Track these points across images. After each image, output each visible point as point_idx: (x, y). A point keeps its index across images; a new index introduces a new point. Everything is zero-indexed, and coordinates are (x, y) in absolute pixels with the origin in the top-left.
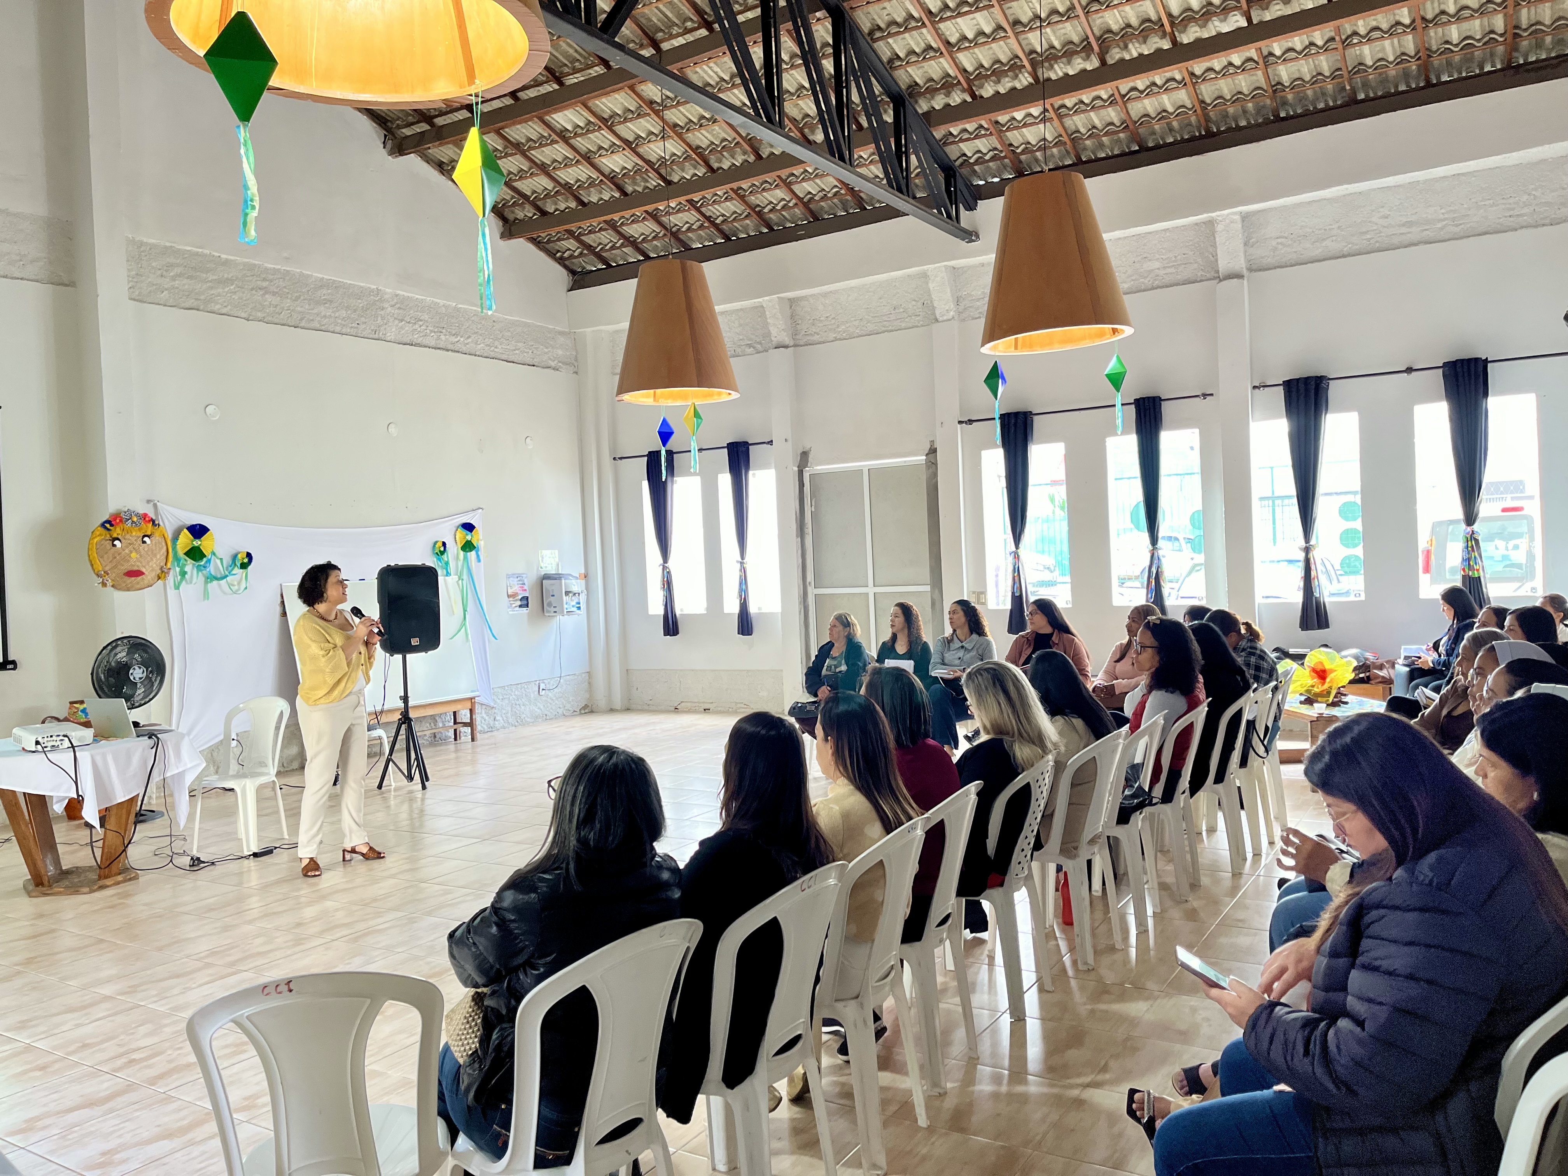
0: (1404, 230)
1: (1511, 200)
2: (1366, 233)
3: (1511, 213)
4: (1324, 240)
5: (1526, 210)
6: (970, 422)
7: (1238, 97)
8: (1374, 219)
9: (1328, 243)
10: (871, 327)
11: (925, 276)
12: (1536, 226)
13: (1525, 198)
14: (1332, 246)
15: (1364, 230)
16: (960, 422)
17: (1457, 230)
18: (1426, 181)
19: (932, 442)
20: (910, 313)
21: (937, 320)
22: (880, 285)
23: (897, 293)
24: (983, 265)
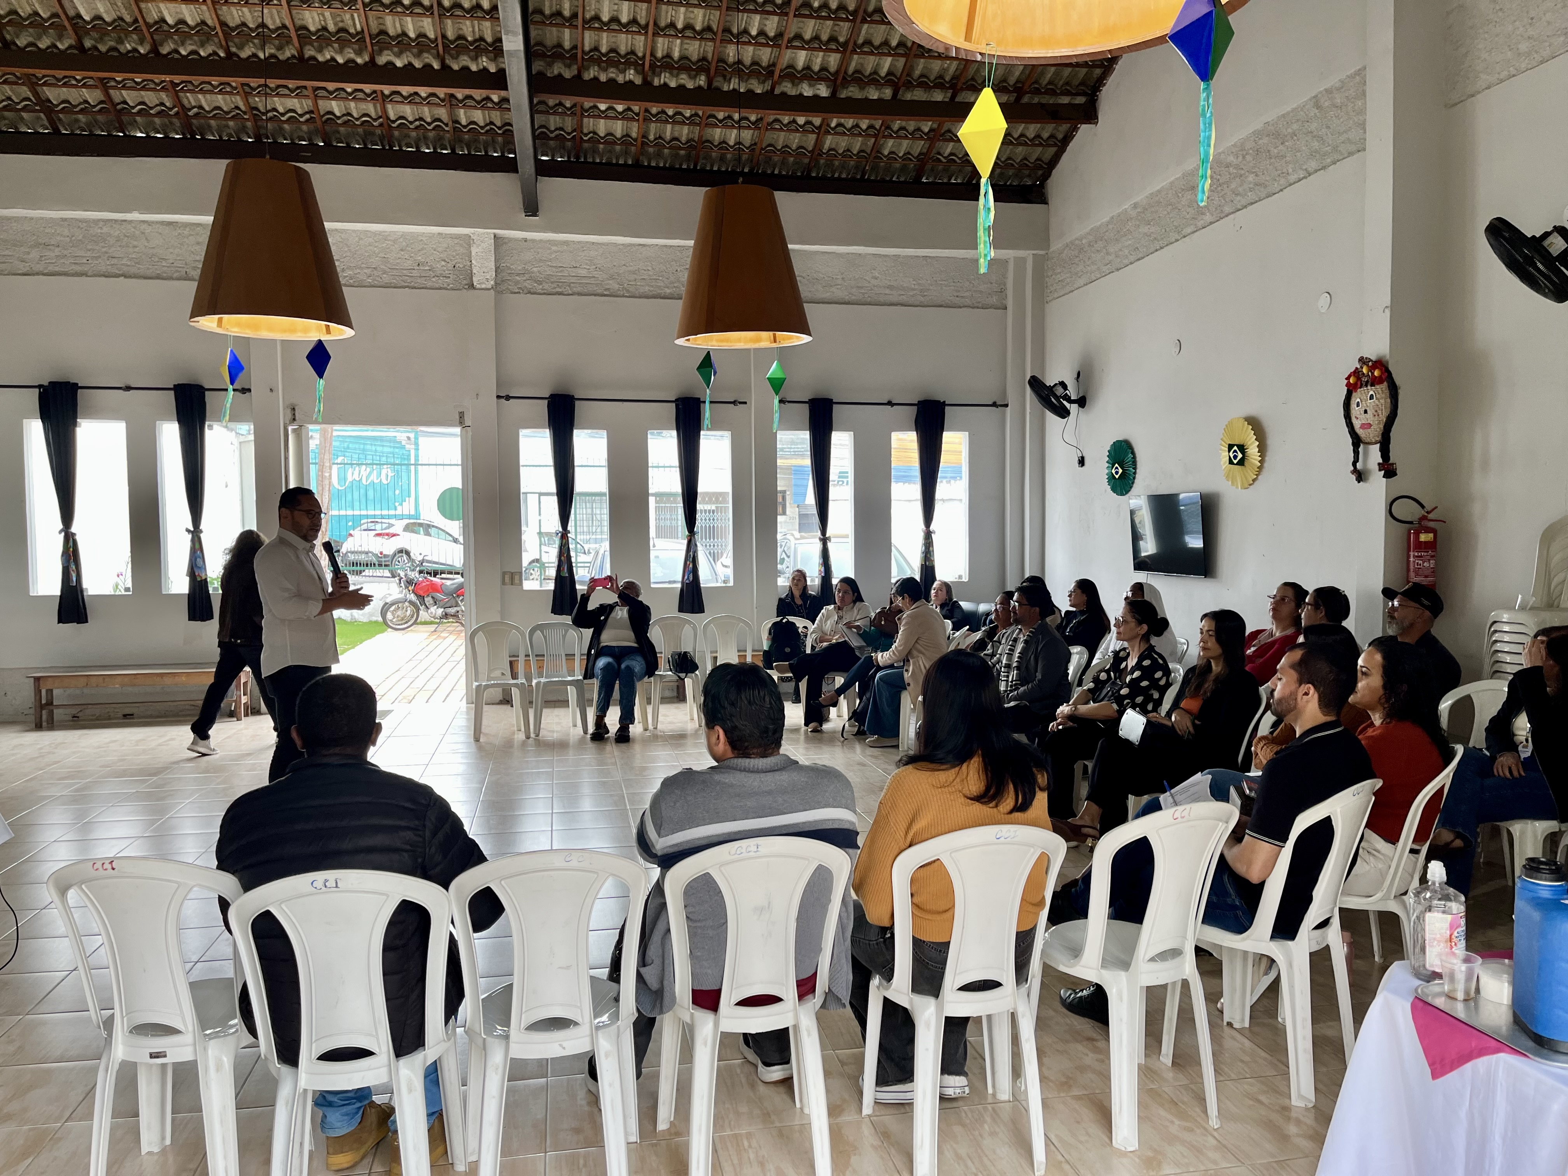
0: (887, 291)
1: (958, 285)
2: (862, 287)
4: (832, 286)
6: (508, 398)
7: (785, 150)
8: (868, 278)
9: (833, 289)
10: (386, 279)
11: (468, 241)
14: (838, 293)
15: (860, 285)
16: (497, 397)
17: (922, 299)
18: (906, 257)
19: (462, 414)
20: (438, 273)
21: (472, 286)
22: (404, 235)
23: (422, 249)
24: (526, 240)
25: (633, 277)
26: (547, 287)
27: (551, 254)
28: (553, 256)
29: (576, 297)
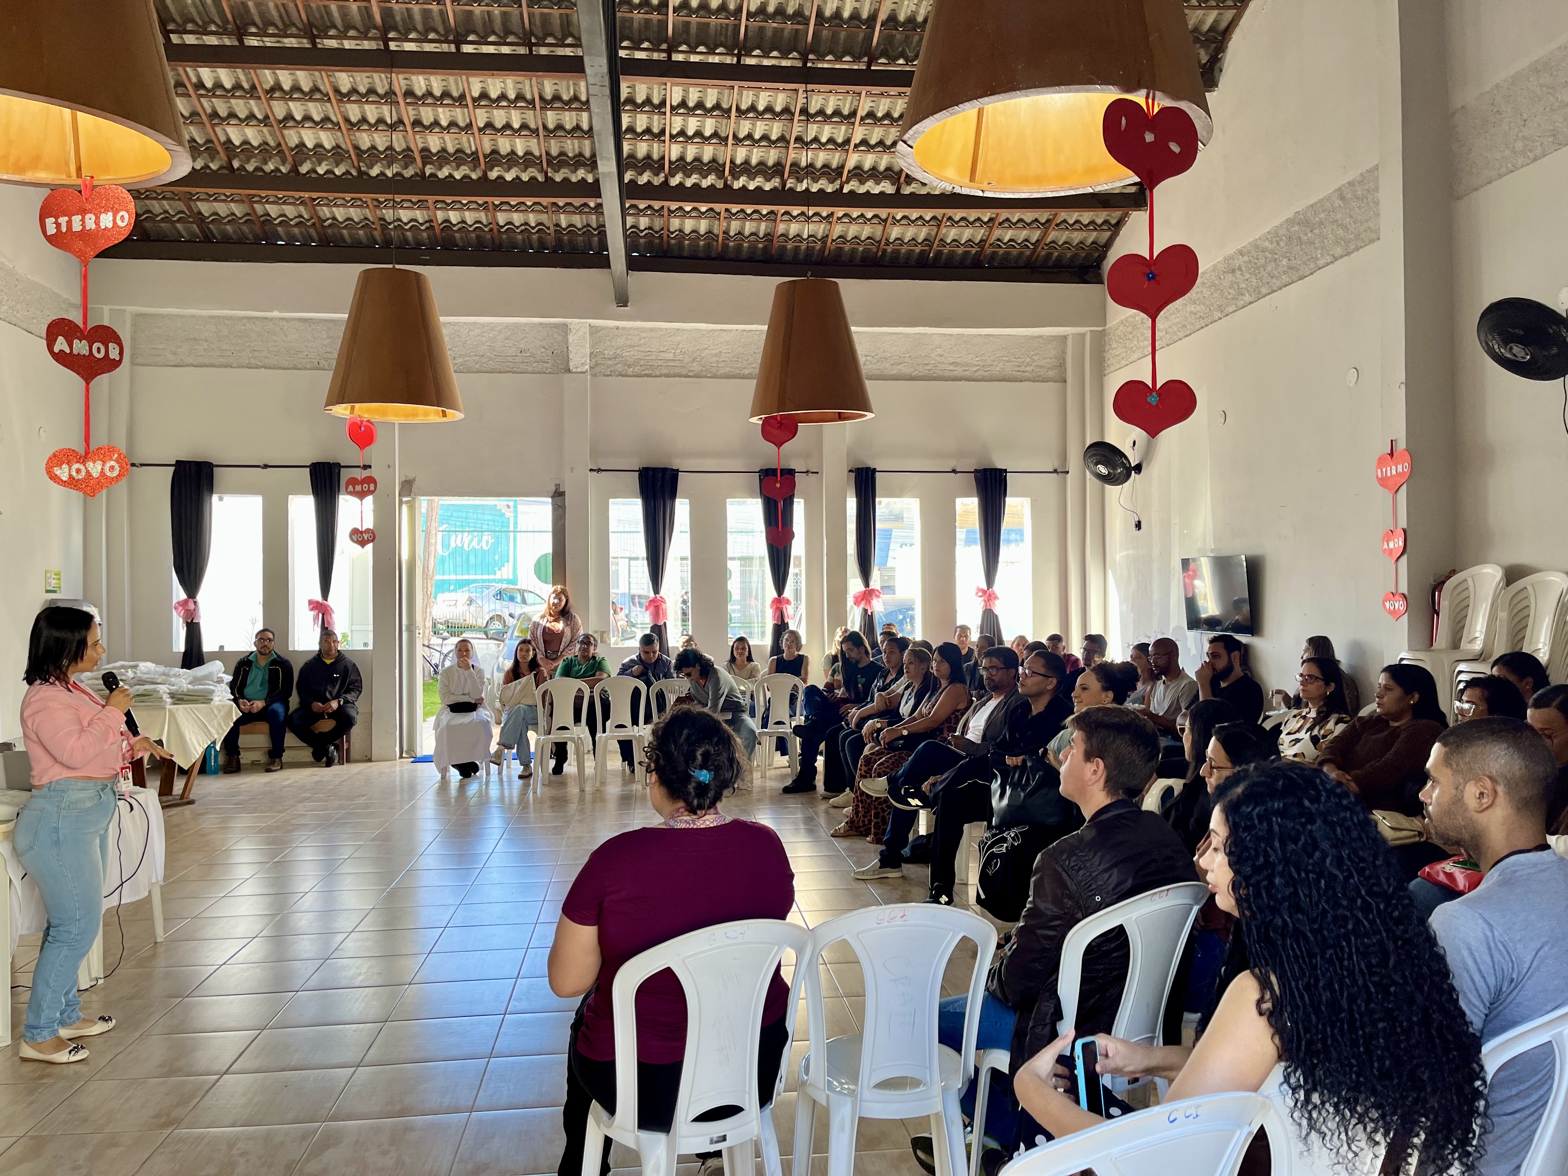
0: (952, 368)
1: (1019, 360)
2: (928, 364)
3: (1019, 369)
4: (899, 364)
5: (1027, 369)
6: (599, 470)
7: (855, 241)
8: (932, 356)
9: (902, 367)
10: (493, 365)
11: (565, 330)
12: (1034, 381)
13: (1028, 360)
14: (905, 369)
15: (926, 362)
16: (591, 470)
17: (985, 374)
18: (968, 335)
19: (557, 486)
20: (538, 358)
21: (569, 371)
22: (508, 326)
23: (525, 338)
24: (618, 328)
25: (715, 359)
26: (637, 369)
27: (640, 339)
28: (642, 341)
29: (663, 378)
